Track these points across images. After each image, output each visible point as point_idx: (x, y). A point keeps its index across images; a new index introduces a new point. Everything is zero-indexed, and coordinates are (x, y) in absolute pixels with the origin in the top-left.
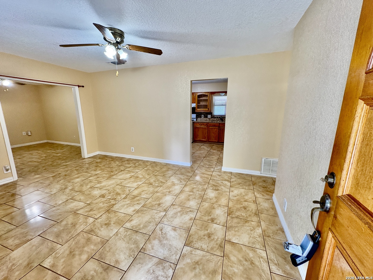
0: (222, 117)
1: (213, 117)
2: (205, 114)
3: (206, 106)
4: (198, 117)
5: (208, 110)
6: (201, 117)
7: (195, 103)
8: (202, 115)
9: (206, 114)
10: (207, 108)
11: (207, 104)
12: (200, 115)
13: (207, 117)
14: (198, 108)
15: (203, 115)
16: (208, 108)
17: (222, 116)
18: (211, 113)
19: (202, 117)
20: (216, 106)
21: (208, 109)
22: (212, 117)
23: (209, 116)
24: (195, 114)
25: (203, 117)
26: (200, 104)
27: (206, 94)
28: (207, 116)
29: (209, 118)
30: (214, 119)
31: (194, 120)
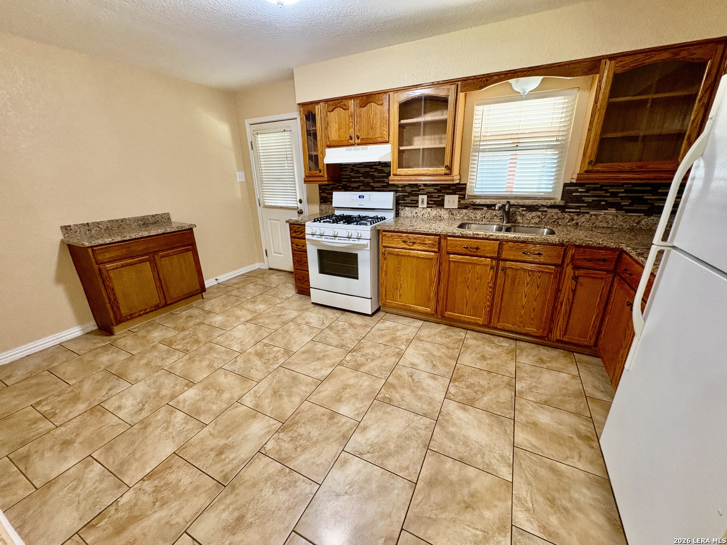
0: (511, 206)
1: (469, 205)
2: (431, 190)
3: (437, 156)
4: (406, 205)
5: (446, 174)
6: (415, 204)
7: (387, 142)
8: (421, 197)
9: (439, 191)
10: (441, 163)
11: (445, 144)
12: (410, 194)
13: (440, 204)
14: (400, 166)
15: (425, 197)
16: (447, 163)
17: (512, 202)
18: (459, 189)
19: (420, 205)
20: (484, 151)
21: (447, 167)
22: (461, 207)
23: (451, 201)
24: (392, 194)
25: (425, 205)
26: (411, 145)
27: (440, 92)
28: (443, 200)
29: (450, 211)
30: (472, 215)
31: (383, 219)
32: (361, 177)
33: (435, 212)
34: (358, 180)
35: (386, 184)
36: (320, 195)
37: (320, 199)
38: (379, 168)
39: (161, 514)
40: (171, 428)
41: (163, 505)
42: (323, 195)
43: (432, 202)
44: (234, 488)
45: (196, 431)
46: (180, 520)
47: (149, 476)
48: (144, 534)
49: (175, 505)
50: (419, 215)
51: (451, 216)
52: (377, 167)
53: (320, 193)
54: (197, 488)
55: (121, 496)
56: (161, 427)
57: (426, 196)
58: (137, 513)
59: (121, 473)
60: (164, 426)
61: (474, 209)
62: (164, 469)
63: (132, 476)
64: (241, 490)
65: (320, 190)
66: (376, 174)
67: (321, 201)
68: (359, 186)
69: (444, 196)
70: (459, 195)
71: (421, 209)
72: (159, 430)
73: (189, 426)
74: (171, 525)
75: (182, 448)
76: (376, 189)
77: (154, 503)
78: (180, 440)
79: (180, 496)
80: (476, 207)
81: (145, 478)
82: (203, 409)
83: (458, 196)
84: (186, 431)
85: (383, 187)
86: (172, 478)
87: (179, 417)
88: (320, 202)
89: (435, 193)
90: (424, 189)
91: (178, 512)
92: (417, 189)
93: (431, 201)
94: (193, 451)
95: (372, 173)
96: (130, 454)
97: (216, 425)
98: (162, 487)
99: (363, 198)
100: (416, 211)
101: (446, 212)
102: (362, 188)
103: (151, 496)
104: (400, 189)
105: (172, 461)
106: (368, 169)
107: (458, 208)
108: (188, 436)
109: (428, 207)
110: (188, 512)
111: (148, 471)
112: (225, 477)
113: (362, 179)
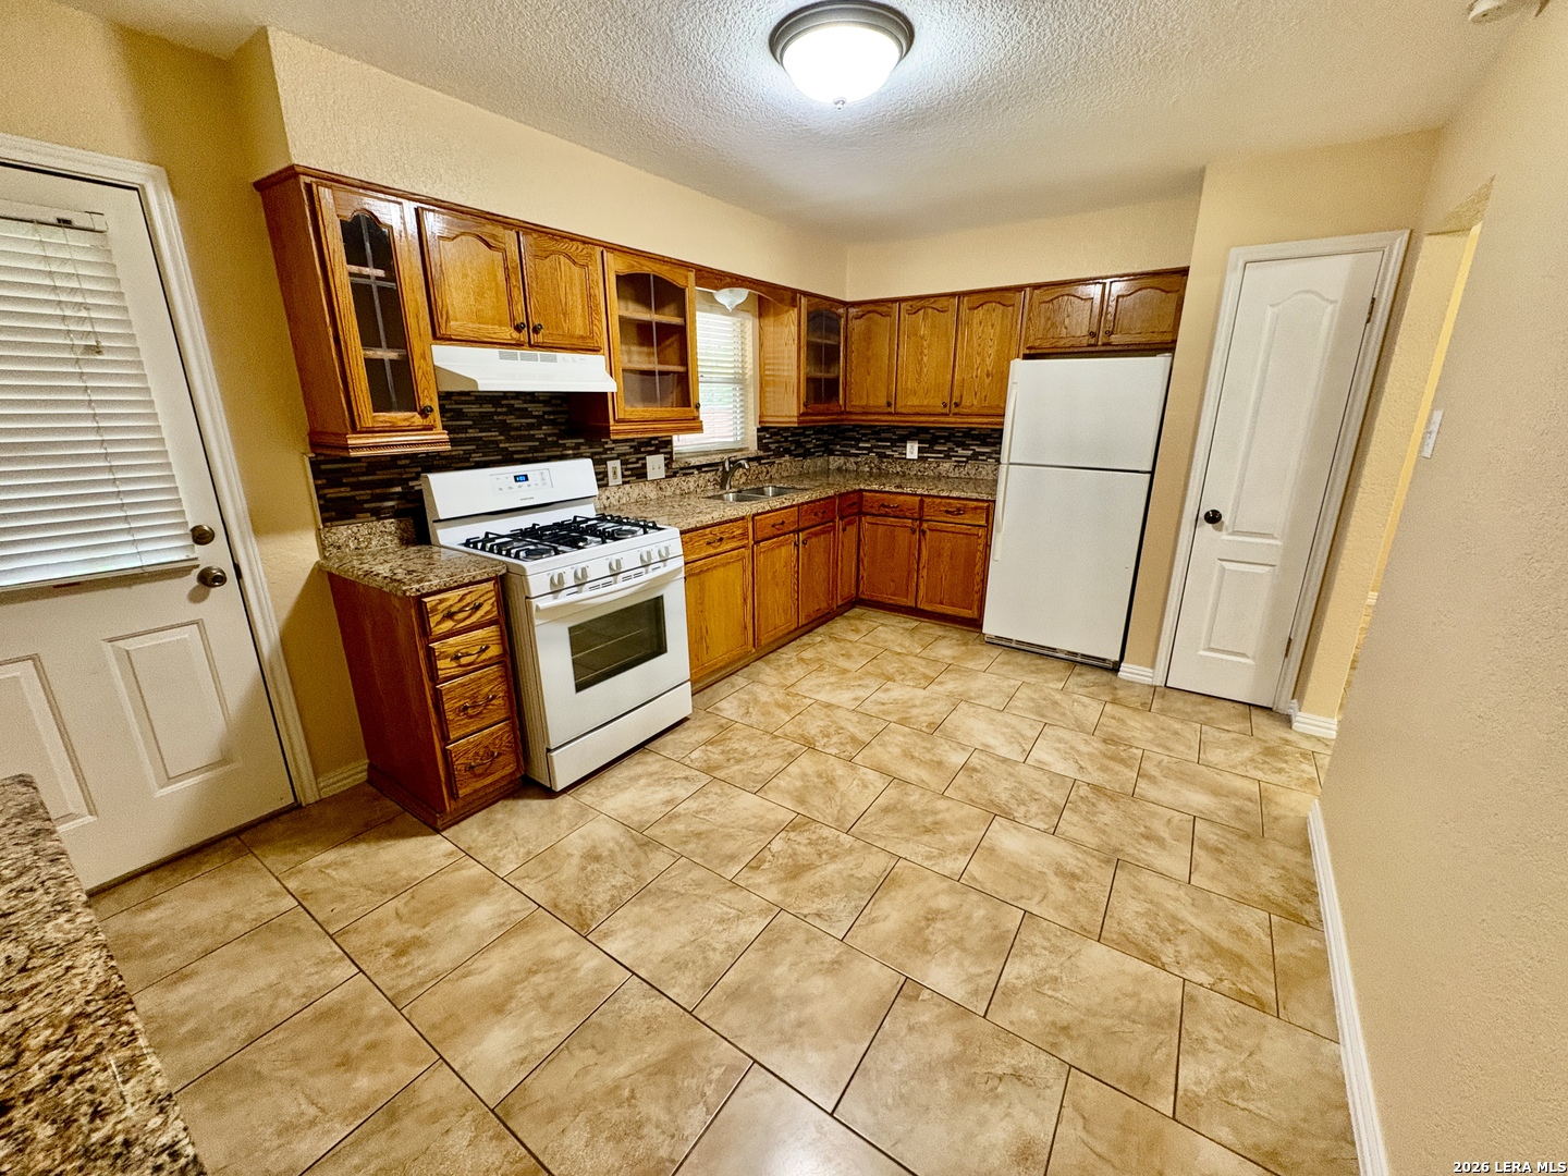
32: (470, 427)
33: (637, 491)
34: (464, 436)
35: (537, 444)
36: (319, 497)
37: (323, 509)
38: (518, 404)
39: (1188, 915)
40: (1050, 971)
41: (1178, 920)
42: (331, 493)
43: (629, 473)
44: (1116, 850)
45: (1045, 923)
46: (1182, 893)
47: (1153, 959)
48: (1220, 925)
49: (1170, 906)
50: (612, 500)
51: (660, 492)
52: (512, 402)
53: (318, 488)
54: (1137, 889)
55: (1201, 985)
56: (1053, 994)
57: (619, 461)
58: (1207, 950)
59: (1172, 1014)
60: (1050, 988)
61: (685, 474)
62: (1131, 942)
63: (1165, 989)
64: (1114, 842)
65: (315, 478)
66: (510, 420)
67: (326, 515)
68: (470, 452)
69: (645, 458)
70: (665, 453)
71: (616, 489)
72: (1064, 994)
73: (1037, 939)
74: (1193, 900)
75: (1085, 933)
76: (516, 456)
77: (1183, 932)
78: (1071, 943)
79: (1157, 905)
80: (687, 470)
81: (1160, 965)
82: (989, 931)
83: (662, 456)
84: (1049, 940)
85: (533, 449)
86: (1139, 926)
87: (1019, 970)
88: (324, 521)
89: (630, 454)
90: (613, 449)
91: (1177, 900)
92: (601, 450)
93: (627, 470)
94: (1083, 914)
95: (500, 418)
96: (1134, 1022)
97: (1022, 897)
98: (1157, 933)
99: (527, 479)
100: (607, 493)
101: (652, 486)
102: (477, 457)
103: (1177, 942)
104: (570, 452)
105: (1115, 937)
106: (488, 408)
107: (667, 477)
108: (1059, 933)
109: (624, 483)
110: (1170, 889)
111: (1147, 967)
112: (1108, 862)
113: (472, 433)
